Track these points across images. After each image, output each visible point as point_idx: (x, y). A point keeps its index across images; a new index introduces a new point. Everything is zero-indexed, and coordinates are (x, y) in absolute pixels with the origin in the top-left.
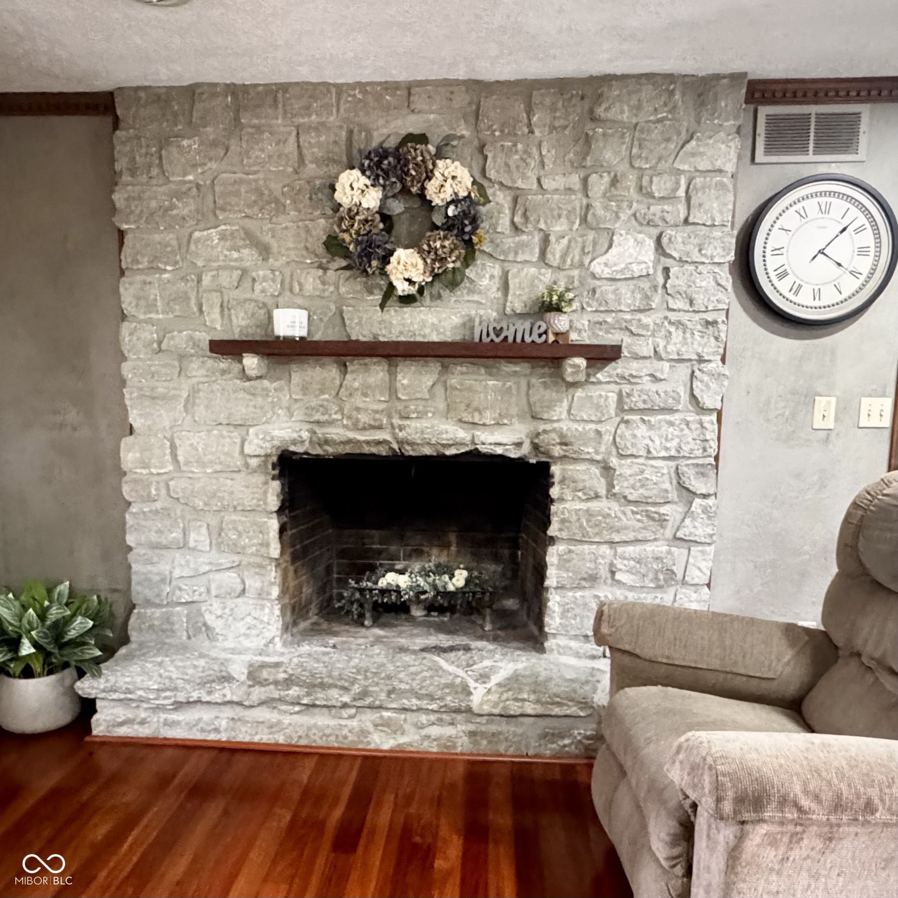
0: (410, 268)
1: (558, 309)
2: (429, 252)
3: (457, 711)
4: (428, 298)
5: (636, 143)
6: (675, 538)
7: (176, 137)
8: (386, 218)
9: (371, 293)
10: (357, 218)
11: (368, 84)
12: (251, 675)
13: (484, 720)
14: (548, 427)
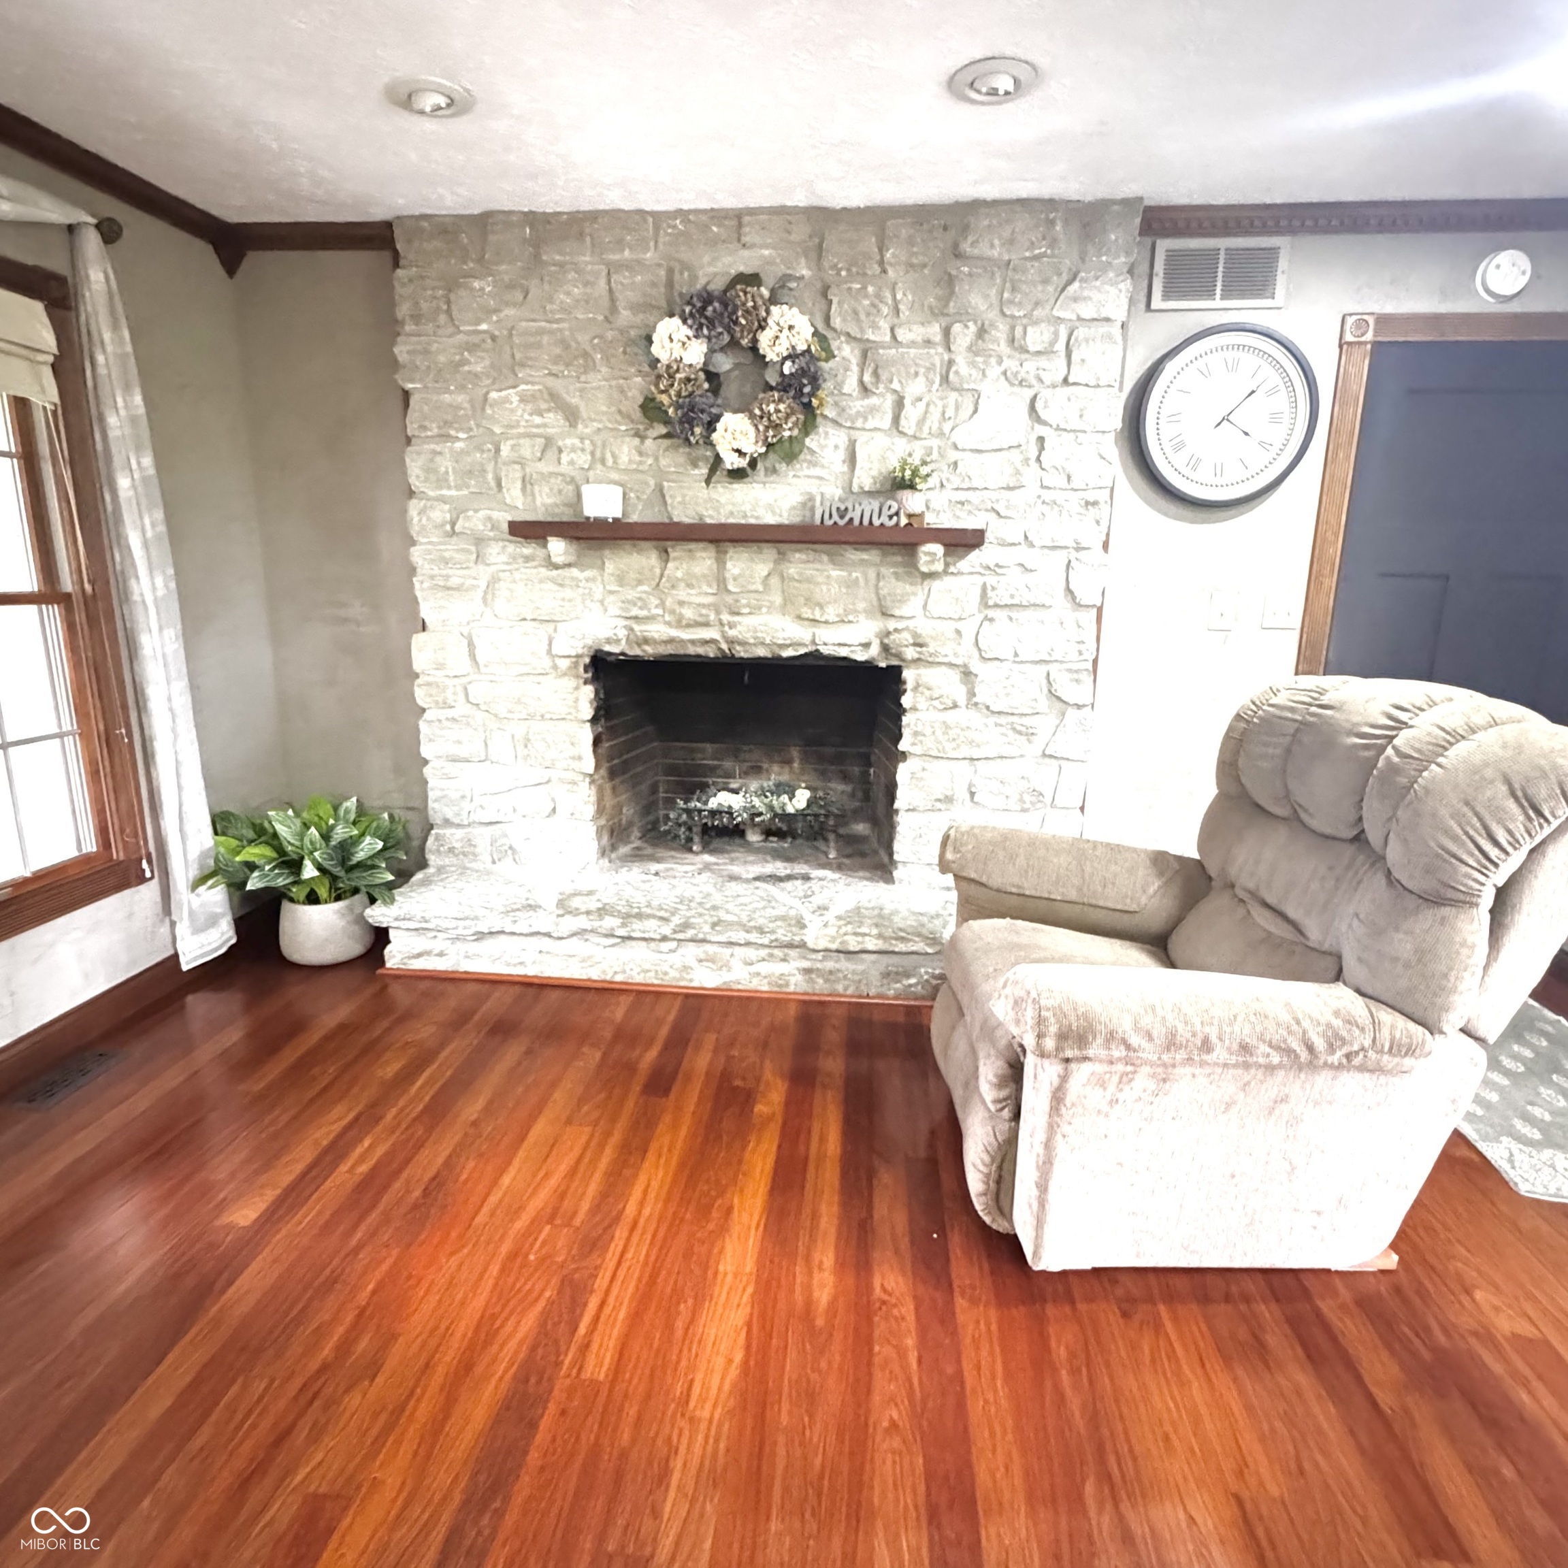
0: (737, 435)
1: (912, 486)
2: (762, 417)
3: (790, 946)
4: (762, 473)
5: (1008, 285)
6: (1044, 755)
7: (465, 277)
8: (711, 376)
9: (695, 466)
10: (678, 376)
11: (690, 211)
12: (561, 903)
13: (820, 956)
14: (900, 625)
